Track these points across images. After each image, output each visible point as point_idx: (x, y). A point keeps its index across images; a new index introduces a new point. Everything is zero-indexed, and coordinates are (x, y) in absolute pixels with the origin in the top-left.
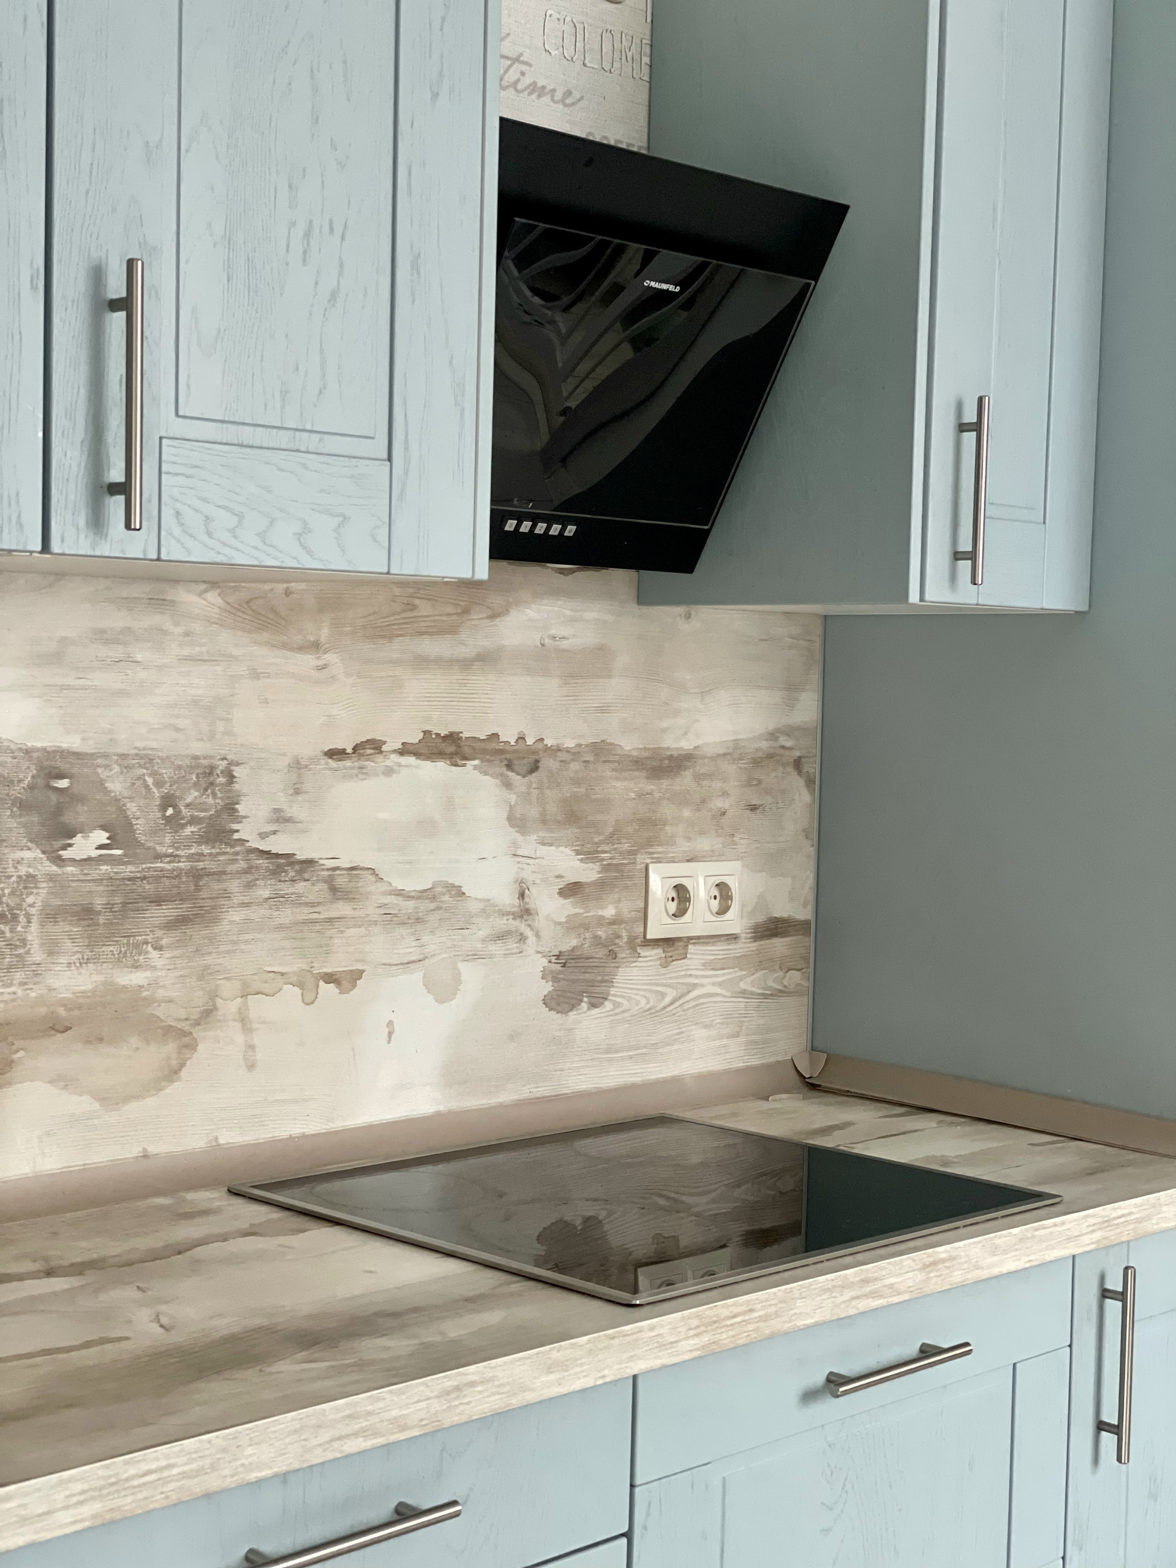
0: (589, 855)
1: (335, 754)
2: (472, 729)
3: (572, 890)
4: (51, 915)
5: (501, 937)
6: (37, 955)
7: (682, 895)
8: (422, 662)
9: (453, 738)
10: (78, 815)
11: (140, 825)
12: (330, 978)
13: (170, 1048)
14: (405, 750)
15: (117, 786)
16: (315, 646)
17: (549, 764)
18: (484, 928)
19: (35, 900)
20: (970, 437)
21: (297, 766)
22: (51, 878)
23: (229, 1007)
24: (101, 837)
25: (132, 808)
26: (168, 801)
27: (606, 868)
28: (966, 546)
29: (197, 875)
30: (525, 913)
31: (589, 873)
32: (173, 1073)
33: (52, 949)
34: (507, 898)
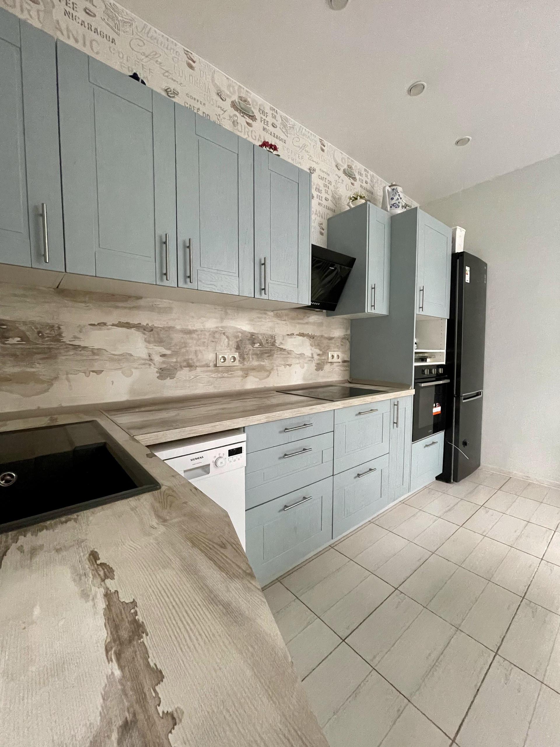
0: (321, 350)
1: (288, 335)
2: (305, 332)
3: (319, 355)
4: (253, 354)
5: (309, 361)
6: (251, 360)
7: (333, 356)
8: (299, 323)
9: (303, 334)
10: (256, 341)
11: (263, 343)
12: (288, 365)
13: (268, 373)
14: (297, 335)
15: (261, 337)
16: (285, 320)
17: (315, 338)
18: (308, 359)
19: (250, 352)
20: (373, 290)
21: (283, 336)
22: (253, 349)
23: (275, 368)
24: (259, 344)
25: (262, 340)
26: (267, 340)
27: (323, 352)
28: (373, 304)
29: (271, 350)
30: (313, 358)
31: (321, 353)
32: (268, 376)
33: (253, 359)
34: (310, 355)
